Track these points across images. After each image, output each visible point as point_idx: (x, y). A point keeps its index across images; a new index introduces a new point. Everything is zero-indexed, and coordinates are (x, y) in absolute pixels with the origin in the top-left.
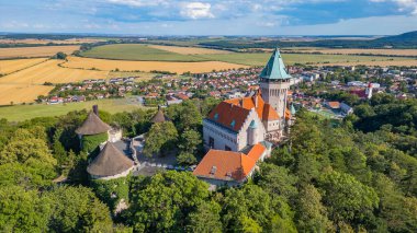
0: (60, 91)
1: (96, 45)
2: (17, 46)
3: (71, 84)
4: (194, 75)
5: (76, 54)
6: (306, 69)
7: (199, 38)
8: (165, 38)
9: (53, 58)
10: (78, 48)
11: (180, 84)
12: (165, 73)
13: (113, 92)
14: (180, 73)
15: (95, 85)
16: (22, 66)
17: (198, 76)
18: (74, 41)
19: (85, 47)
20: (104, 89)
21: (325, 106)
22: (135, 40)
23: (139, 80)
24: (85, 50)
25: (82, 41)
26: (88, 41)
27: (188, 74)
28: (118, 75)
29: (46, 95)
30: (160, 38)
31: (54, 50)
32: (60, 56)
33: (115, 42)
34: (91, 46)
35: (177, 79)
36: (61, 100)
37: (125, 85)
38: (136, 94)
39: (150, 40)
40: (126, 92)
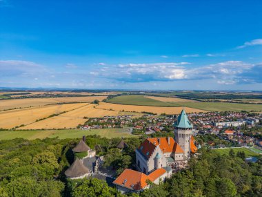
0: (91, 122)
1: (116, 96)
2: (76, 96)
3: (97, 118)
4: (168, 116)
5: (104, 101)
6: (249, 115)
7: (177, 92)
8: (155, 92)
9: (92, 103)
10: (106, 97)
11: (157, 121)
12: (150, 113)
13: (118, 124)
14: (159, 113)
15: (109, 119)
16: (76, 107)
17: (170, 116)
18: (105, 93)
19: (110, 97)
20: (113, 122)
21: (257, 144)
22: (138, 93)
23: (134, 118)
24: (110, 99)
25: (109, 93)
26: (112, 93)
27: (164, 115)
28: (123, 114)
29: (83, 124)
30: (152, 92)
31: (94, 99)
32: (96, 102)
33: (126, 94)
34: (113, 96)
35: (156, 118)
36: (89, 128)
37: (125, 120)
38: (130, 126)
39: (146, 93)
40: (124, 124)
